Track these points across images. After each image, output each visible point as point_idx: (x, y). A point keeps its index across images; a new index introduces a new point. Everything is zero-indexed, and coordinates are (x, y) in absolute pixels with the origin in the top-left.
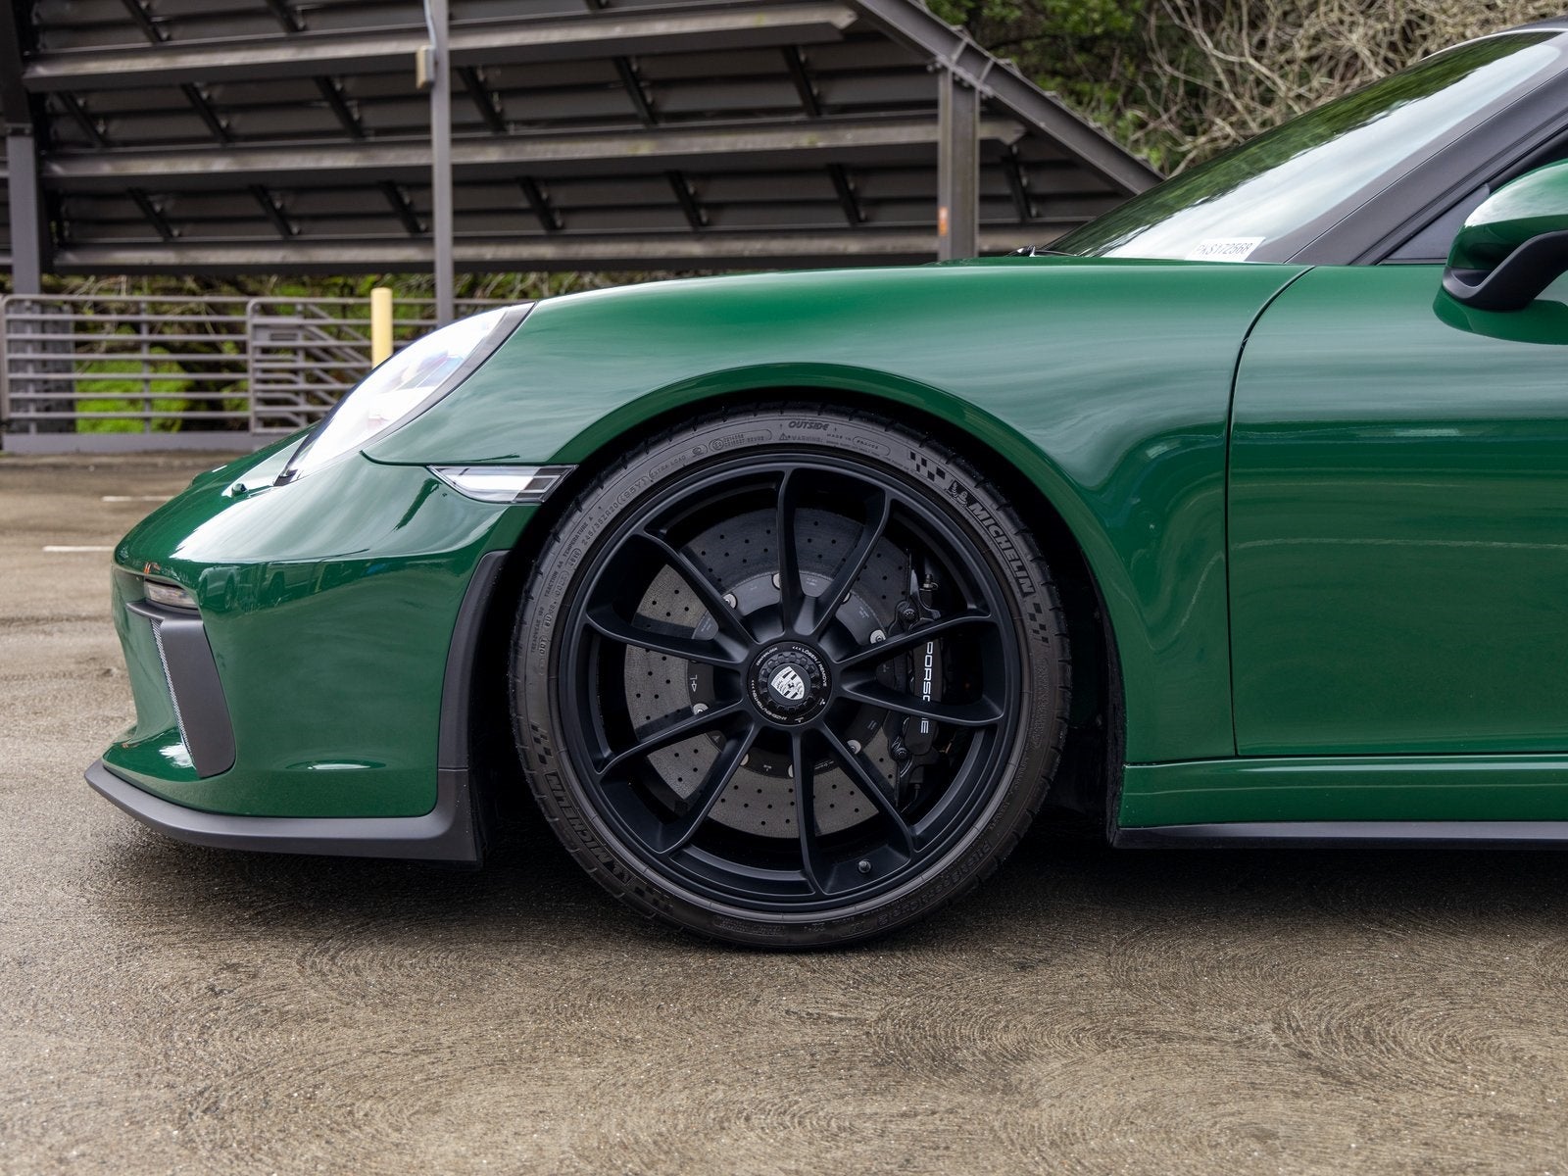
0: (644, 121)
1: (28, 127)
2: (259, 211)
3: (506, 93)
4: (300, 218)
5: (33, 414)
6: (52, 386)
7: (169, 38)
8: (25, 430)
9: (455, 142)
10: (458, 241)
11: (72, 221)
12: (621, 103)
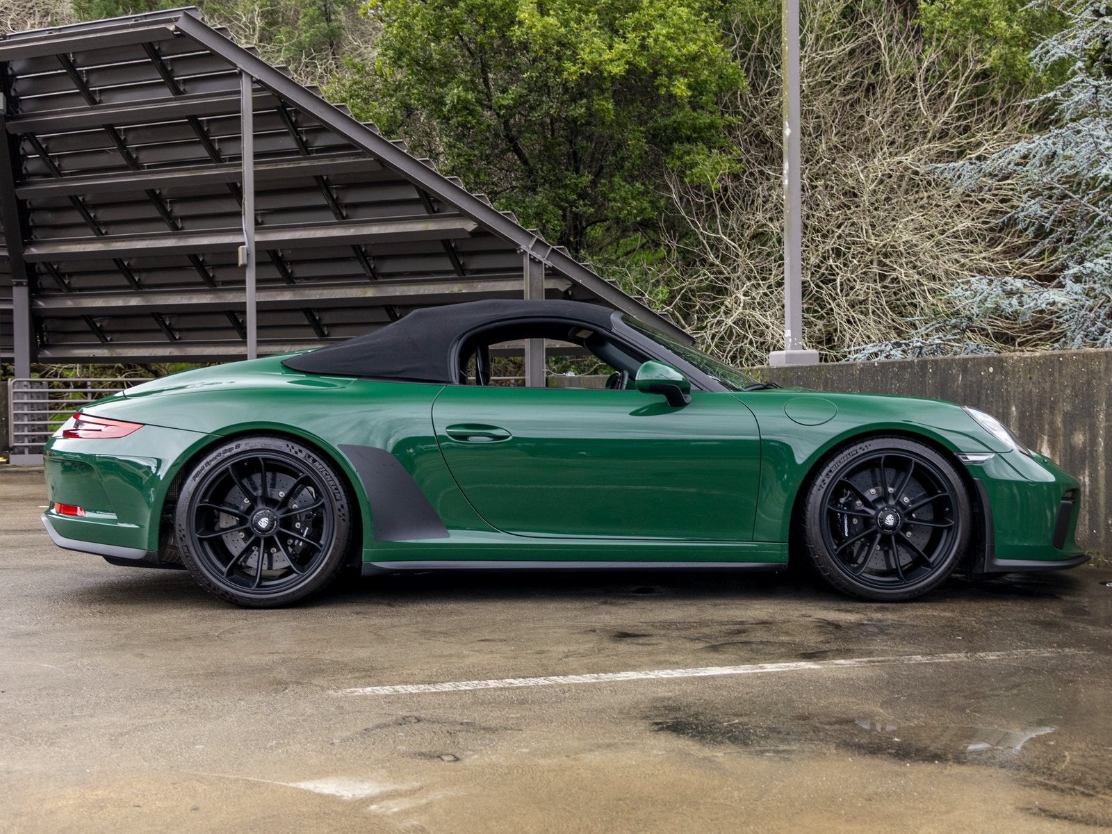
0: (370, 278)
1: (25, 281)
2: (157, 326)
3: (294, 262)
4: (180, 330)
5: (26, 444)
6: (36, 428)
7: (106, 233)
8: (23, 453)
9: (258, 289)
10: (259, 343)
11: (48, 332)
12: (357, 268)
